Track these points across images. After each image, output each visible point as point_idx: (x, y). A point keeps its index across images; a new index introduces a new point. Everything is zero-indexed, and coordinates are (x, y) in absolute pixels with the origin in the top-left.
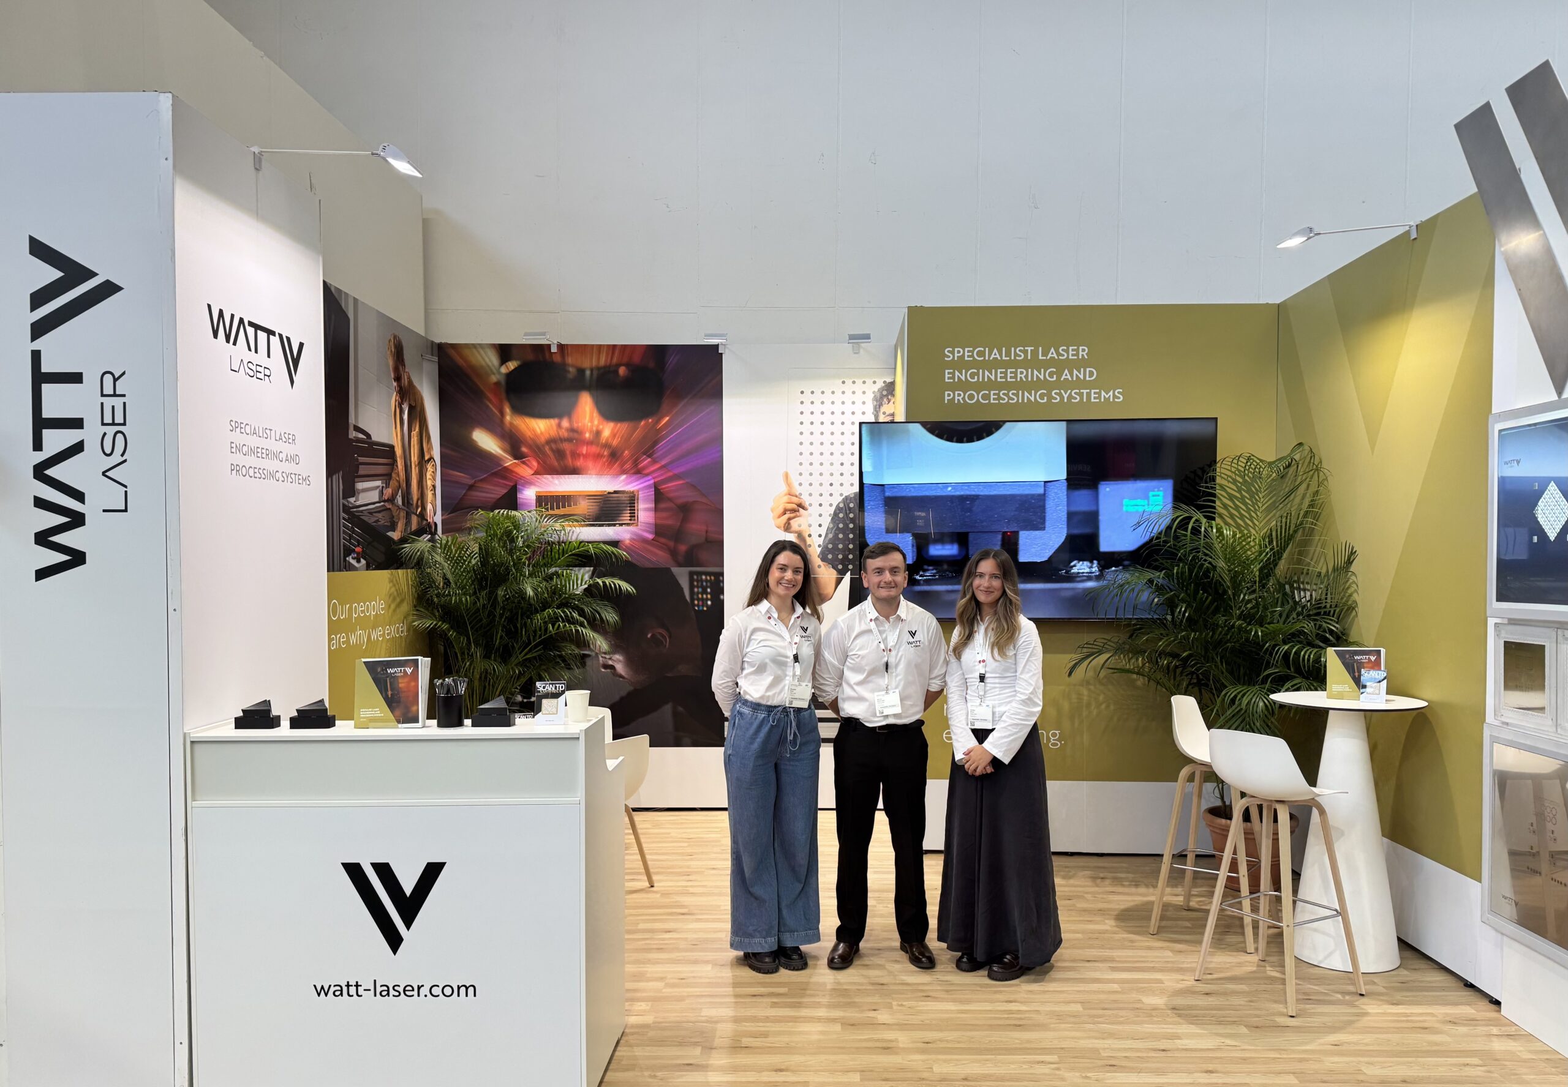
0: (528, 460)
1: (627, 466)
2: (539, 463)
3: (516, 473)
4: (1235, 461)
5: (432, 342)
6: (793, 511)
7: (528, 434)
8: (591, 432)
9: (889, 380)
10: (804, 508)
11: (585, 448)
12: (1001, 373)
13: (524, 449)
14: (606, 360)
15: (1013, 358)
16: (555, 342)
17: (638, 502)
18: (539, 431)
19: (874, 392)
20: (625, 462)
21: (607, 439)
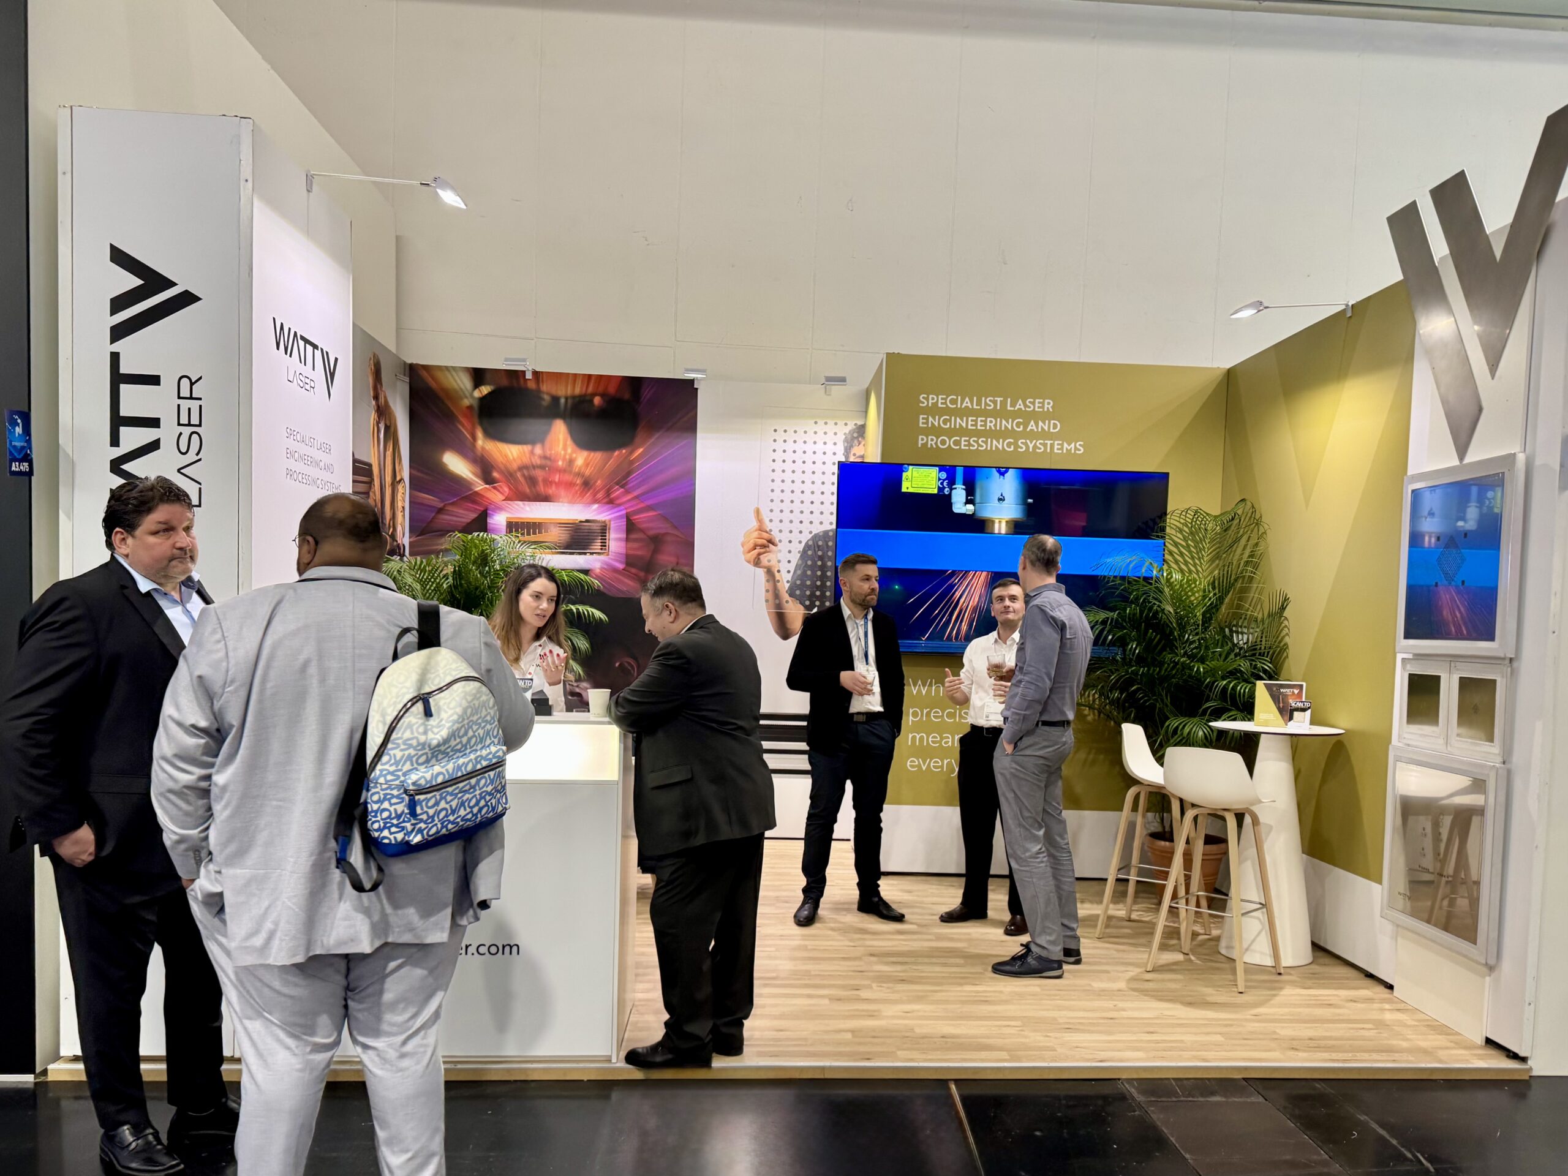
0: (499, 486)
1: (600, 495)
2: (510, 489)
3: (489, 499)
4: (1184, 513)
5: (405, 363)
6: (763, 546)
7: (500, 459)
8: (564, 460)
9: (860, 423)
10: (774, 544)
11: (557, 476)
12: (972, 421)
13: (495, 475)
14: (581, 389)
15: (983, 407)
16: (530, 369)
17: (609, 532)
18: (511, 458)
19: (845, 434)
20: (598, 492)
21: (580, 468)
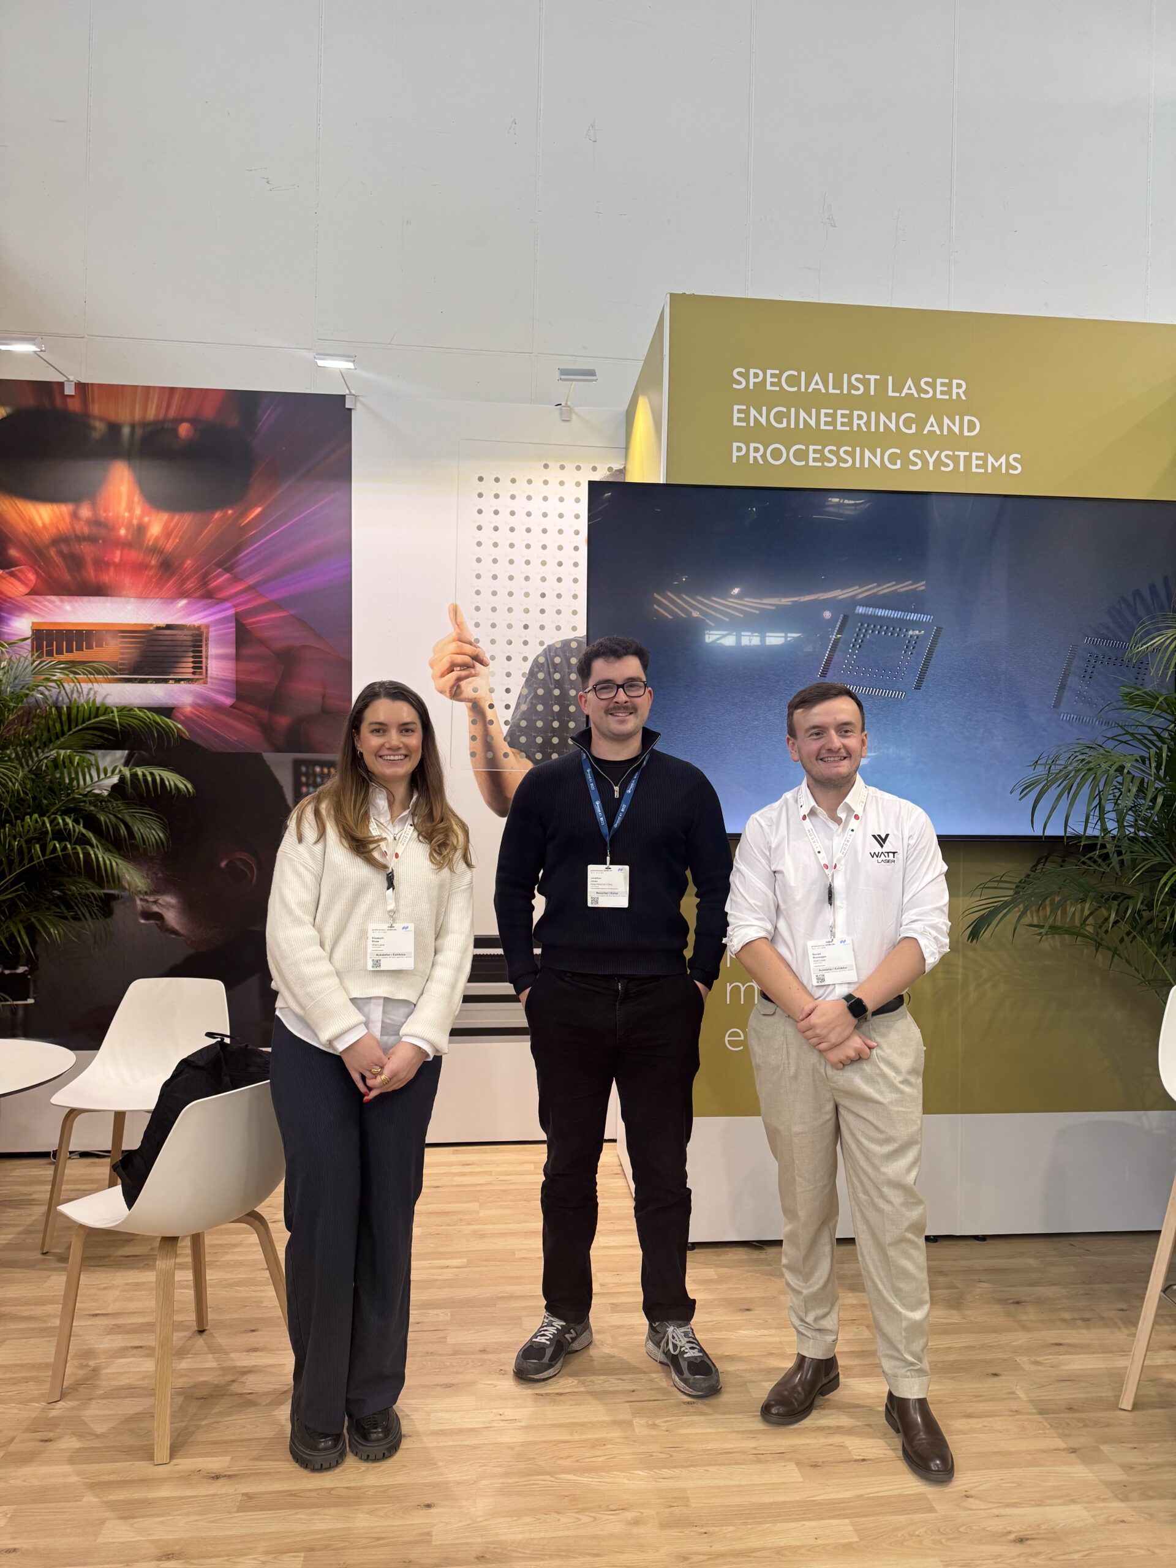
0: (20, 571)
1: (189, 585)
2: (37, 573)
6: (465, 666)
7: (21, 527)
8: (129, 527)
9: (617, 466)
10: (482, 663)
11: (118, 553)
13: (13, 552)
14: (157, 413)
17: (207, 645)
18: (40, 524)
20: (188, 578)
21: (157, 539)
